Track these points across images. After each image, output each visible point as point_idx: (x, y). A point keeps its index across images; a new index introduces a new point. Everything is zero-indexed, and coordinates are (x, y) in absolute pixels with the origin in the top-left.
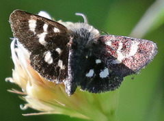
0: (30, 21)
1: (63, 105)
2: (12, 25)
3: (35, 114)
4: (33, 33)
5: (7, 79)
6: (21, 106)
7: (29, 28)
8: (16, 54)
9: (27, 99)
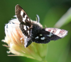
0: (21, 11)
1: (25, 53)
2: (16, 10)
3: (13, 55)
4: (21, 16)
5: (2, 40)
6: (7, 52)
7: (20, 14)
8: (7, 30)
9: (10, 49)
